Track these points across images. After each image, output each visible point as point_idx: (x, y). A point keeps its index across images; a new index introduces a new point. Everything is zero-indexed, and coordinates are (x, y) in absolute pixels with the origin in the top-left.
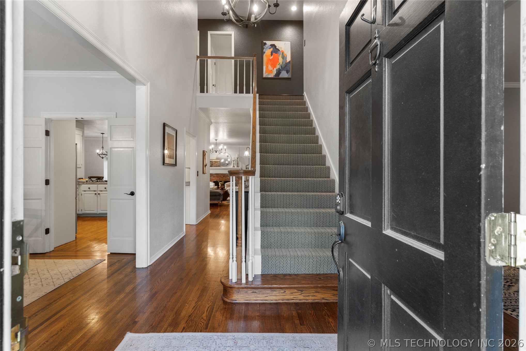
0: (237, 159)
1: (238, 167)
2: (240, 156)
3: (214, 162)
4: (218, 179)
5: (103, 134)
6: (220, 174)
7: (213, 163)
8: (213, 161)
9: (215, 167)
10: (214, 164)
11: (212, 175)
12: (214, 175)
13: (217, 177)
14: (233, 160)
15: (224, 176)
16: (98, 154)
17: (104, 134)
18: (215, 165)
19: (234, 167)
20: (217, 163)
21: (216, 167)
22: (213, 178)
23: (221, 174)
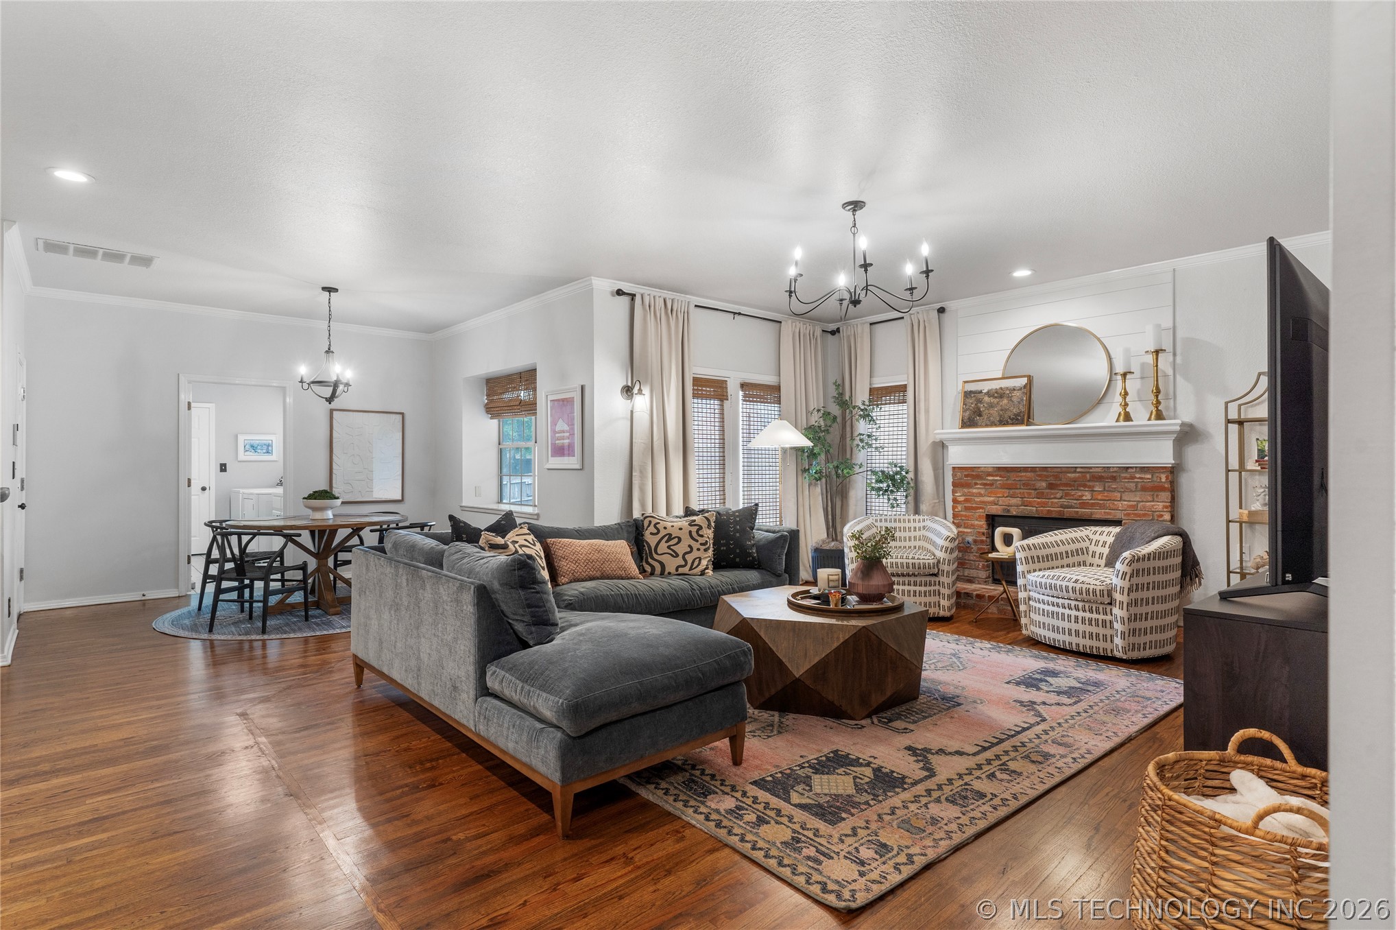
0: (1150, 359)
1: (1159, 416)
2: (1180, 335)
3: (986, 399)
4: (1014, 501)
5: (330, 290)
6: (1025, 469)
7: (980, 401)
8: (985, 387)
9: (993, 424)
10: (991, 406)
11: (978, 477)
12: (989, 475)
13: (1003, 487)
14: (1119, 369)
15: (1051, 486)
16: (302, 382)
17: (336, 290)
18: (994, 412)
19: (1128, 417)
20: (1010, 398)
21: (1003, 423)
22: (980, 495)
23: (1033, 469)
